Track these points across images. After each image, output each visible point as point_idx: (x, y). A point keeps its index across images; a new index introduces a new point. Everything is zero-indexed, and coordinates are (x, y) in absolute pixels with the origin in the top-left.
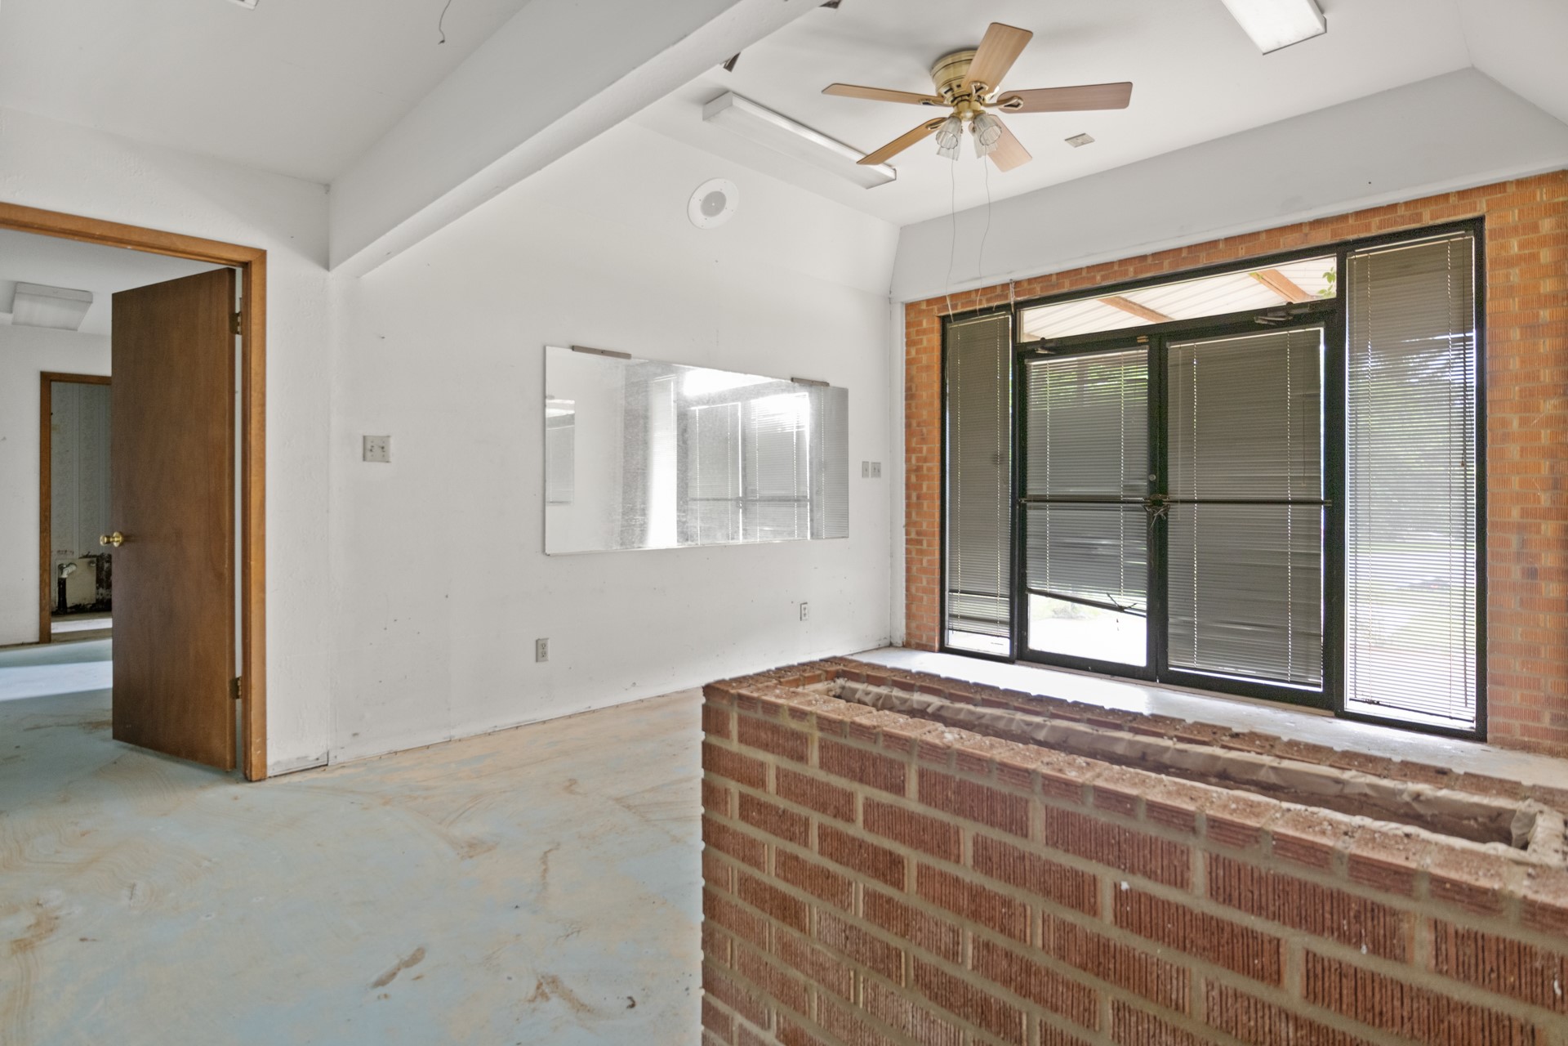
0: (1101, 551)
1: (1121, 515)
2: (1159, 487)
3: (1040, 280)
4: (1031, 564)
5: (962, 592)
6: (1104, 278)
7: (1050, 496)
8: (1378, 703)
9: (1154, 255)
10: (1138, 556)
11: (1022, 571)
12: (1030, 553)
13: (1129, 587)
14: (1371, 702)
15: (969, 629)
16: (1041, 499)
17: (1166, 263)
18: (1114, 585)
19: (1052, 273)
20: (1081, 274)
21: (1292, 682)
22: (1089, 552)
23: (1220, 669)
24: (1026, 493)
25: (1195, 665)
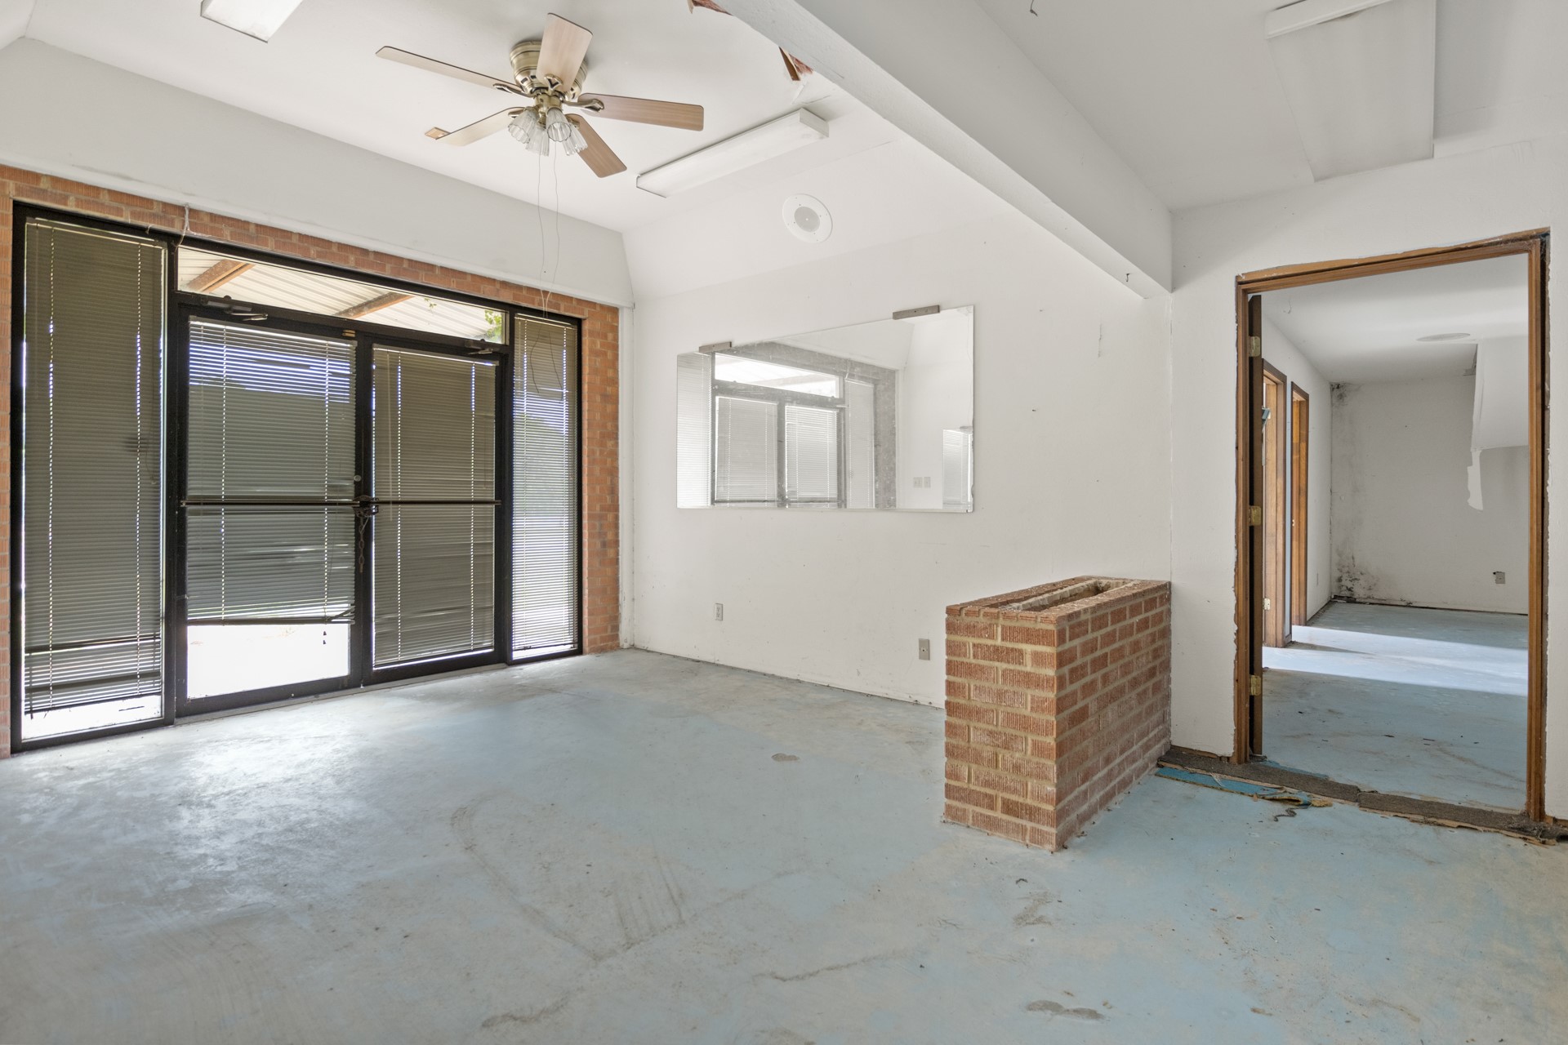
0: (299, 560)
1: (326, 517)
2: (363, 487)
3: (231, 222)
4: (191, 585)
5: (55, 647)
6: (319, 255)
7: (225, 497)
8: (530, 648)
9: (377, 253)
10: (344, 560)
11: (176, 597)
12: (190, 572)
13: (334, 595)
14: (525, 648)
15: (67, 702)
16: (212, 502)
17: (388, 267)
18: (314, 594)
19: (250, 220)
20: (290, 238)
21: (475, 650)
22: (283, 563)
23: (418, 656)
24: (185, 494)
25: (399, 659)
